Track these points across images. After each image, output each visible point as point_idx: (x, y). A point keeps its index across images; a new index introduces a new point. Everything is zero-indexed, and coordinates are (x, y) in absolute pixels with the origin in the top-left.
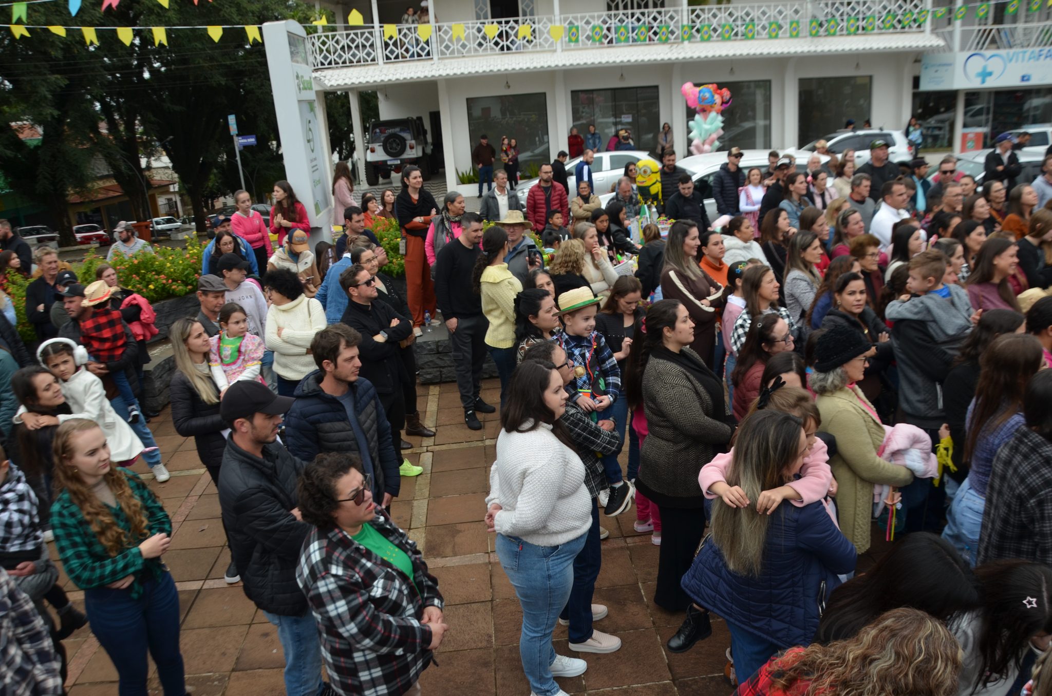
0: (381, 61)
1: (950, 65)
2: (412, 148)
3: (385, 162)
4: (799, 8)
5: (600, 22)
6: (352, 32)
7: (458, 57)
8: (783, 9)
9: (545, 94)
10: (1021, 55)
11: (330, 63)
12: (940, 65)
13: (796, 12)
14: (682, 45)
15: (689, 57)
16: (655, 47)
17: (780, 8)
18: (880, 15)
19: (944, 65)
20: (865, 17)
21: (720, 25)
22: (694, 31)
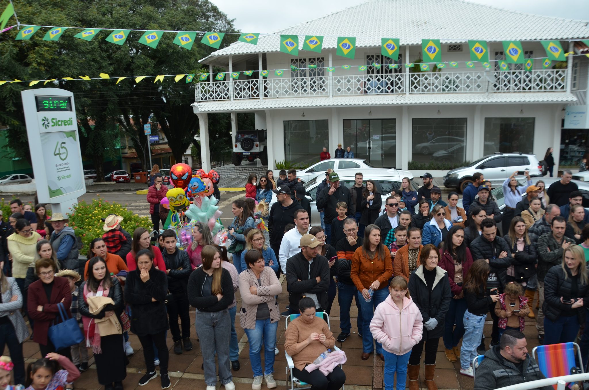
0: (232, 98)
1: (584, 113)
2: (257, 146)
3: (242, 153)
4: (481, 75)
5: (356, 81)
6: (218, 82)
7: (274, 98)
8: (470, 76)
9: (328, 120)
11: (206, 99)
12: (577, 113)
13: (479, 77)
14: (404, 96)
15: (409, 103)
16: (388, 96)
17: (468, 74)
18: (535, 80)
19: (580, 113)
20: (525, 81)
21: (429, 84)
22: (413, 87)
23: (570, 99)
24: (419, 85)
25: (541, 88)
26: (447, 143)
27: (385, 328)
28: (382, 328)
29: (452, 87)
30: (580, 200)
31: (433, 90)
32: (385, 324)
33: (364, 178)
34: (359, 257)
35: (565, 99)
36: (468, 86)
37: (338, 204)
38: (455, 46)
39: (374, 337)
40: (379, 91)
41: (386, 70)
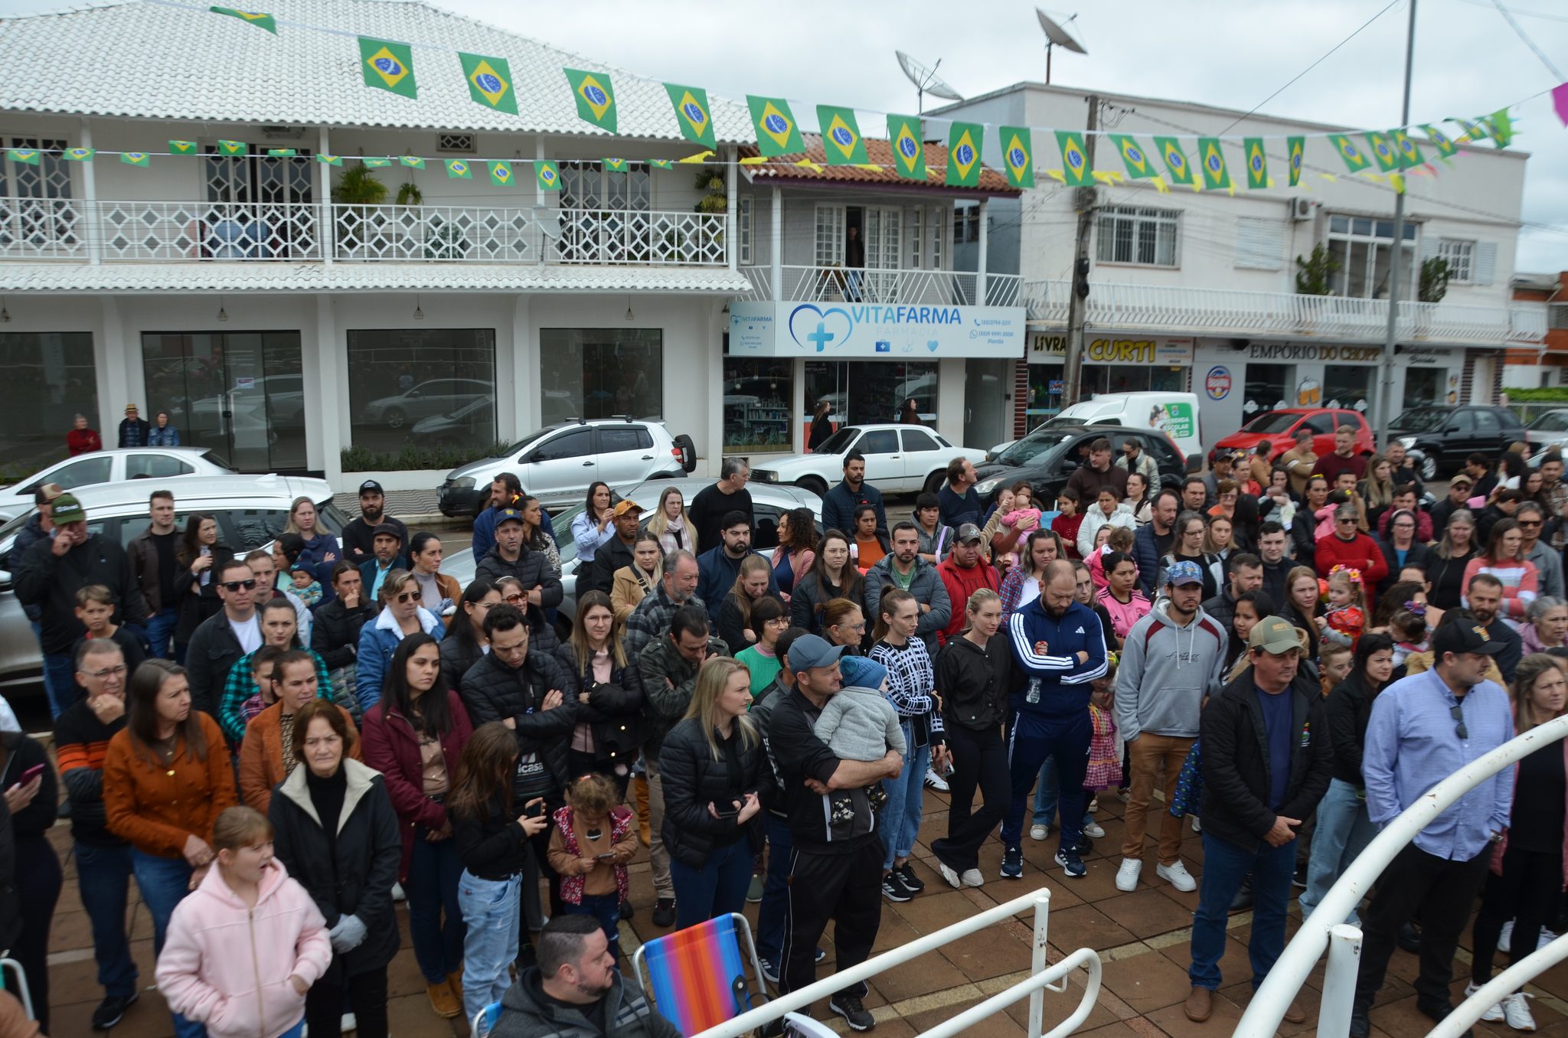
1: (769, 319)
4: (523, 218)
5: (172, 218)
8: (497, 218)
9: (91, 333)
10: (872, 313)
12: (755, 319)
13: (519, 223)
14: (319, 266)
15: (332, 285)
16: (273, 266)
17: (492, 214)
18: (657, 236)
19: (761, 319)
20: (634, 237)
21: (389, 237)
22: (342, 244)
23: (736, 286)
24: (361, 240)
25: (671, 255)
26: (453, 396)
27: (207, 974)
28: (198, 974)
29: (451, 245)
30: (745, 533)
31: (401, 254)
32: (206, 961)
33: (179, 507)
34: (126, 762)
35: (725, 286)
36: (492, 246)
37: (82, 594)
38: (456, 138)
39: (173, 1005)
40: (245, 252)
41: (264, 190)
